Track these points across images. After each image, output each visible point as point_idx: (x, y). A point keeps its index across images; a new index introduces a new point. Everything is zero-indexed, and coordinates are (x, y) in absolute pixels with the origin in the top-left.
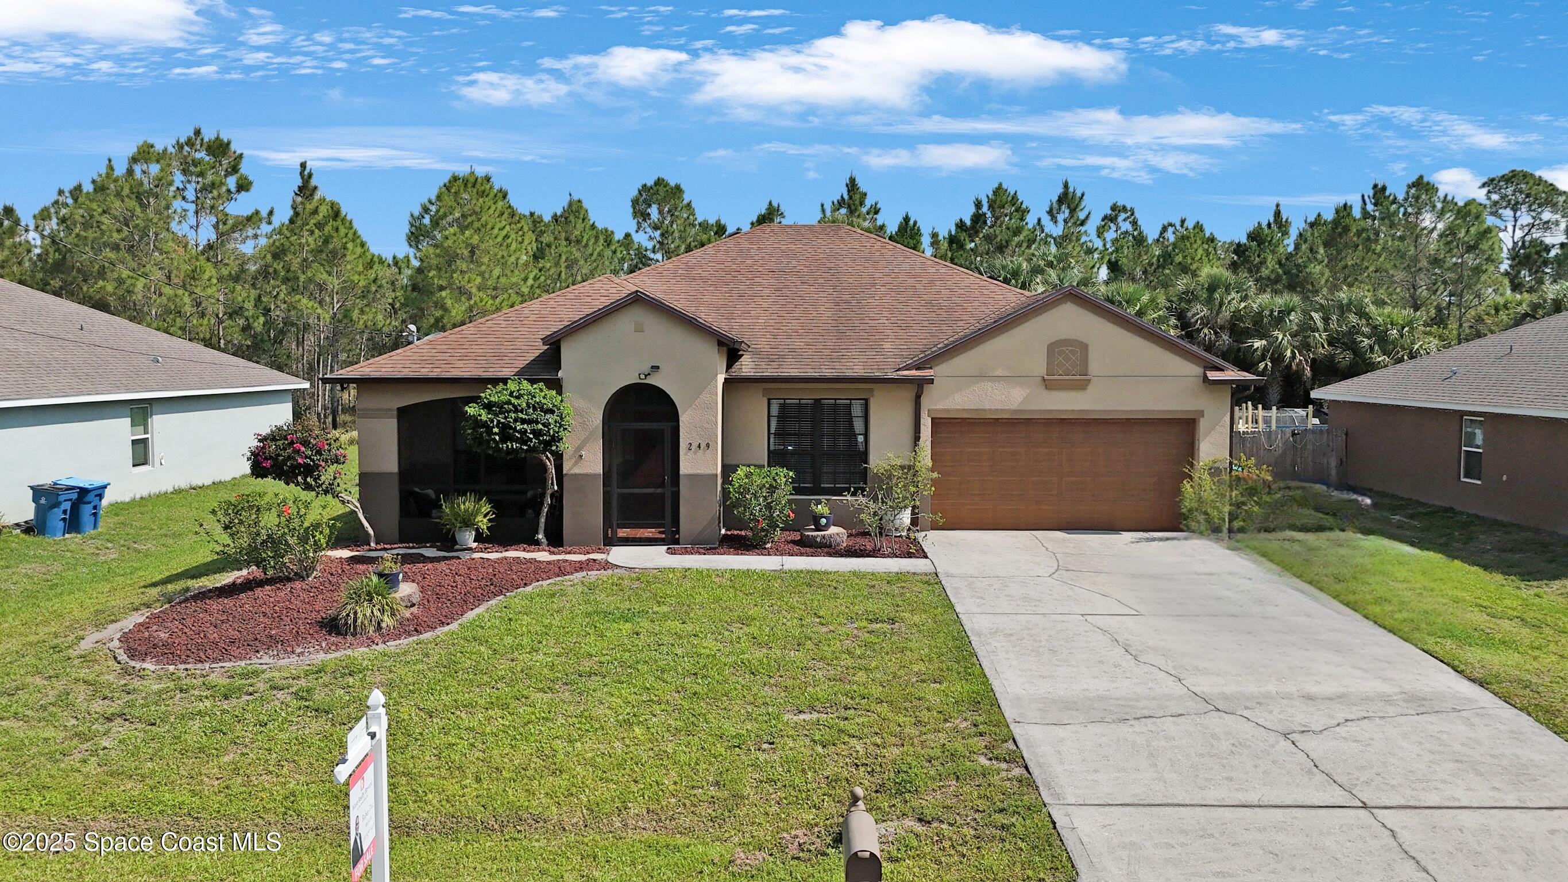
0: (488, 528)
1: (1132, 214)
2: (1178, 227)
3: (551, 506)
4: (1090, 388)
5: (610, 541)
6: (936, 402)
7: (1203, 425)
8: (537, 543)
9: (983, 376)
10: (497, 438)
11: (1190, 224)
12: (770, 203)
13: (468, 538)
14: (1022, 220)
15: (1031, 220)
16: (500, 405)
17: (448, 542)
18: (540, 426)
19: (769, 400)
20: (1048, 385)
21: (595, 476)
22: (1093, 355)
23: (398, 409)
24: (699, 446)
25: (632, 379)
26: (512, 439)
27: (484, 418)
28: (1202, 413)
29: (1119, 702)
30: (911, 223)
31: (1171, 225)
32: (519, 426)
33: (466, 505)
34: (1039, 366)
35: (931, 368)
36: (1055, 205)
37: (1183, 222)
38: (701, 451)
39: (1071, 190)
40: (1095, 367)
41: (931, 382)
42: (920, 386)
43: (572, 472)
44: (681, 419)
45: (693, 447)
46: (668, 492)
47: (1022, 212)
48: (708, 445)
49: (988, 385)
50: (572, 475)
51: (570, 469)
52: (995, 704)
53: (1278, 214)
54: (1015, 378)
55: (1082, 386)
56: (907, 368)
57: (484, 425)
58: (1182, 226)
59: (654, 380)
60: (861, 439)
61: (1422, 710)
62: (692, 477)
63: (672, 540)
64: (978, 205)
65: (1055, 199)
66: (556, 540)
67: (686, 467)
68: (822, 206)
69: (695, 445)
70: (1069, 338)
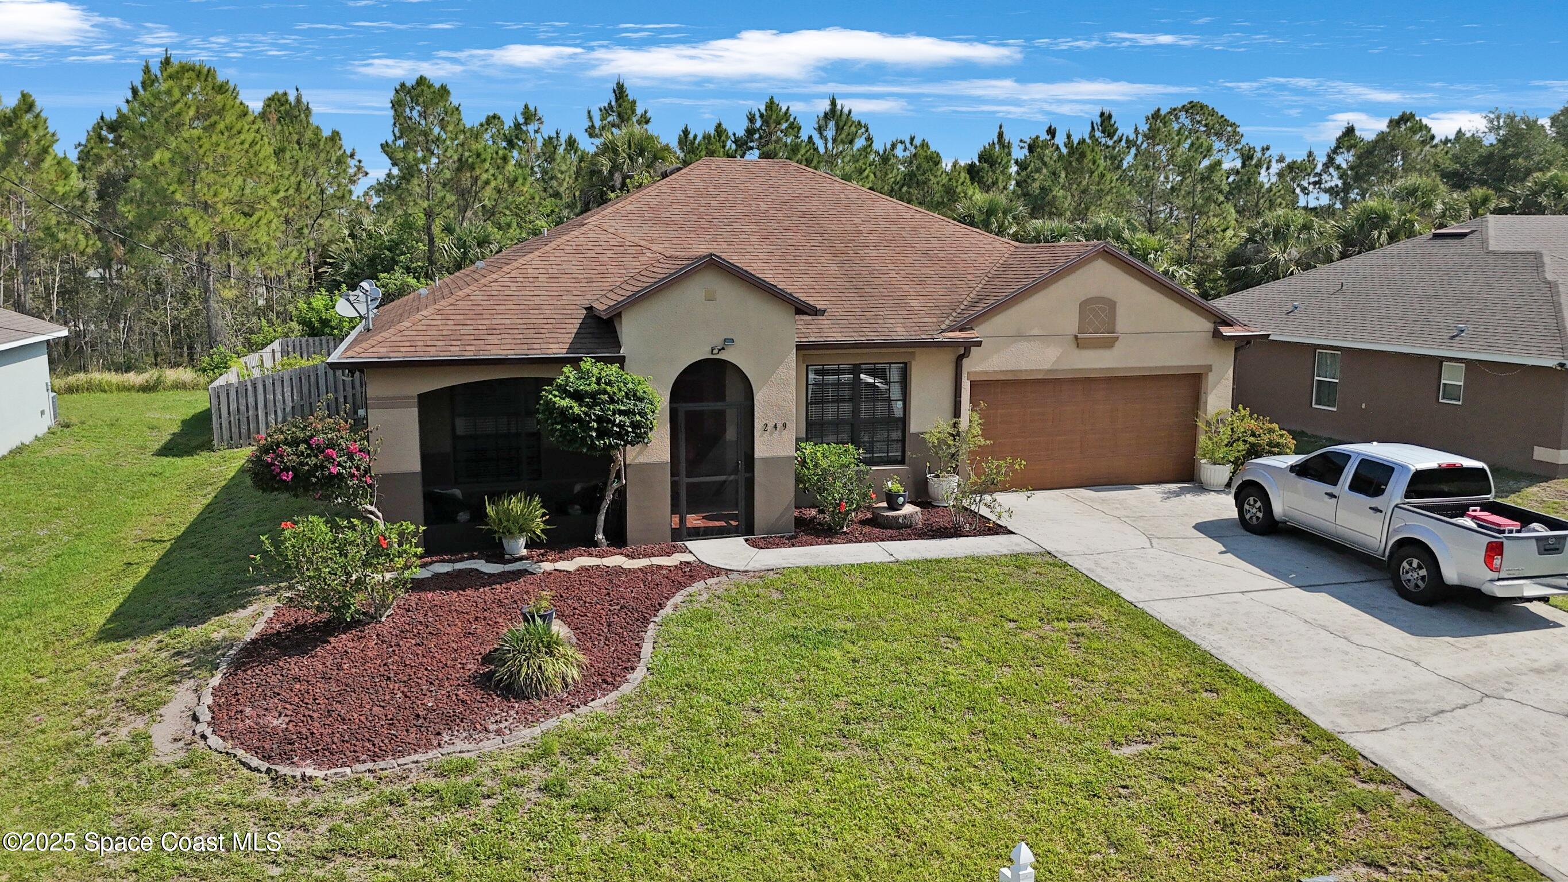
0: (542, 531)
1: (867, 131)
2: (908, 145)
3: (613, 501)
4: (1117, 344)
5: (682, 534)
6: (976, 365)
7: (1211, 377)
8: (596, 544)
9: (1020, 336)
10: (594, 434)
11: (918, 142)
12: (526, 106)
13: (519, 546)
14: (797, 137)
15: (804, 136)
16: (593, 395)
17: (496, 553)
18: (638, 418)
19: (807, 366)
20: (1079, 342)
21: (661, 464)
22: (1121, 311)
23: (421, 397)
24: (775, 427)
25: (702, 353)
27: (576, 410)
28: (1209, 368)
30: (691, 136)
31: (902, 142)
32: (618, 419)
33: (515, 505)
34: (1070, 324)
35: (972, 329)
36: (822, 122)
37: (912, 139)
38: (777, 432)
39: (839, 107)
40: (1122, 324)
41: (979, 344)
42: (963, 350)
43: (637, 461)
44: (756, 398)
45: (769, 428)
46: (741, 477)
47: (795, 128)
48: (785, 425)
49: (1024, 345)
50: (636, 465)
51: (634, 459)
53: (1001, 135)
54: (1046, 338)
55: (1109, 344)
56: (951, 329)
57: (577, 419)
58: (911, 144)
59: (727, 355)
60: (900, 404)
62: (766, 460)
63: (746, 529)
64: (752, 119)
65: (822, 115)
66: (618, 538)
67: (761, 450)
68: (589, 112)
69: (771, 425)
70: (1098, 295)
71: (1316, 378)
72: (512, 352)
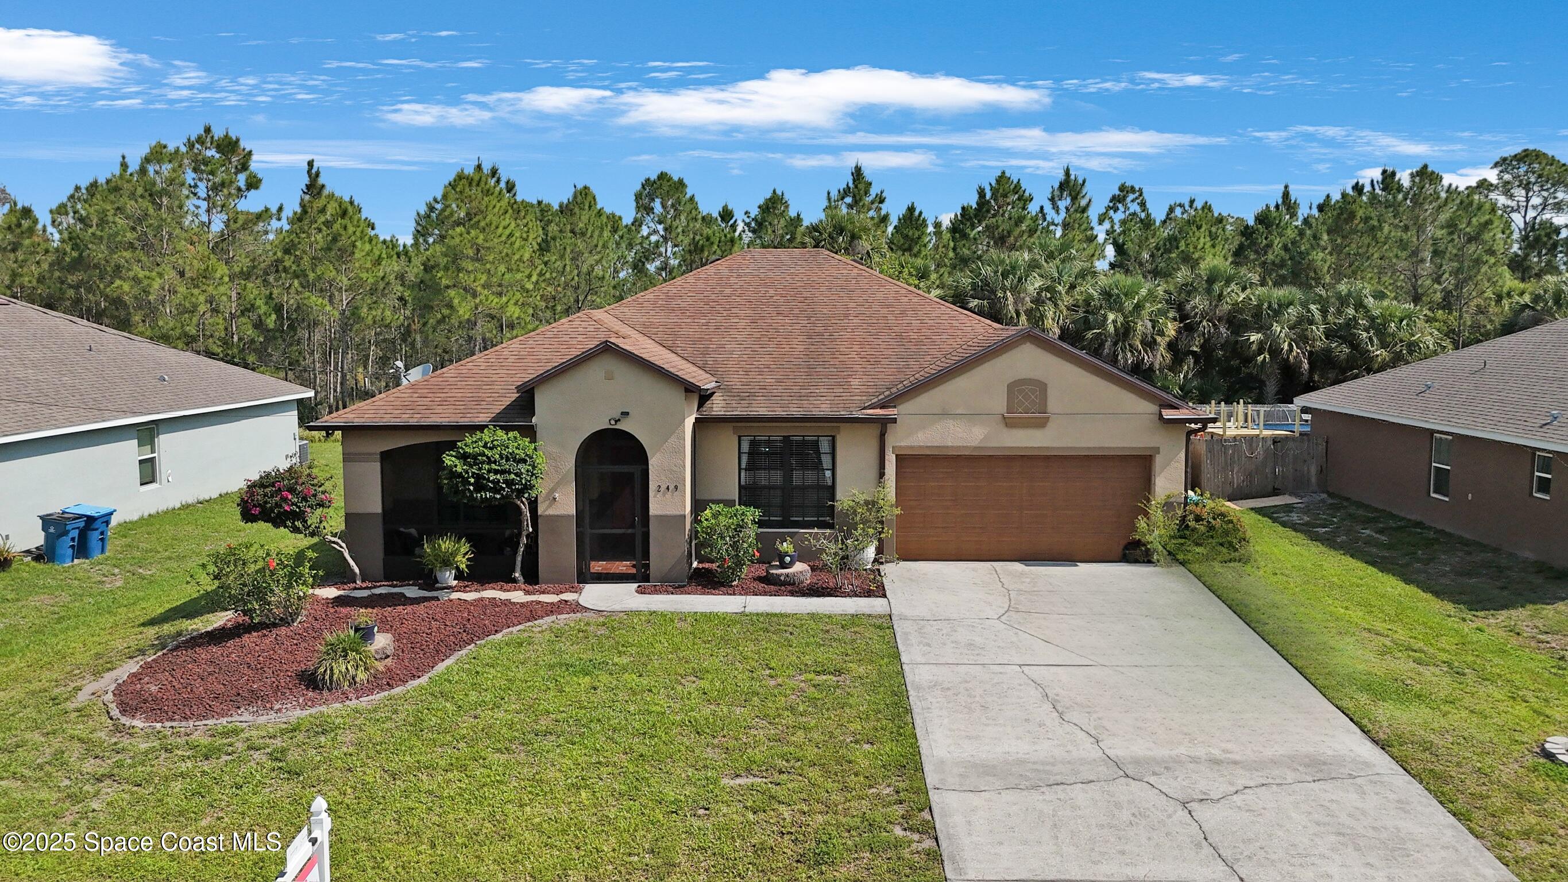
0: (467, 566)
1: (1141, 195)
2: (1187, 207)
3: (527, 546)
4: (1049, 424)
5: (585, 577)
6: (900, 439)
7: (1159, 460)
8: (514, 581)
9: (945, 414)
10: (472, 488)
11: (1199, 204)
12: (774, 191)
13: (449, 577)
14: (1024, 209)
16: (475, 457)
17: (430, 582)
18: (513, 476)
19: (740, 437)
20: (1009, 423)
21: (568, 517)
22: (1051, 393)
23: (382, 453)
24: (668, 488)
25: (604, 425)
26: (485, 488)
27: (459, 469)
28: (1157, 450)
29: (1035, 767)
30: (917, 213)
31: (1180, 205)
32: (492, 477)
33: (446, 545)
34: (999, 404)
35: (895, 407)
36: (1057, 193)
37: (1192, 202)
38: (669, 493)
39: (1073, 177)
40: (1053, 405)
41: (894, 421)
42: (884, 424)
43: (547, 513)
44: (650, 462)
45: (662, 489)
46: (638, 531)
47: (1025, 200)
48: (676, 487)
49: (950, 423)
50: (547, 516)
51: (545, 511)
52: (919, 768)
53: (1286, 195)
54: (972, 416)
55: (1041, 423)
56: (872, 407)
57: (460, 475)
58: (1191, 206)
59: (623, 426)
60: (828, 474)
61: (1319, 776)
62: (661, 518)
63: (642, 577)
64: (981, 193)
65: (1057, 185)
66: (532, 577)
67: (656, 507)
68: (829, 193)
69: (663, 487)
70: (1028, 377)
71: (1434, 464)
72: (447, 420)
